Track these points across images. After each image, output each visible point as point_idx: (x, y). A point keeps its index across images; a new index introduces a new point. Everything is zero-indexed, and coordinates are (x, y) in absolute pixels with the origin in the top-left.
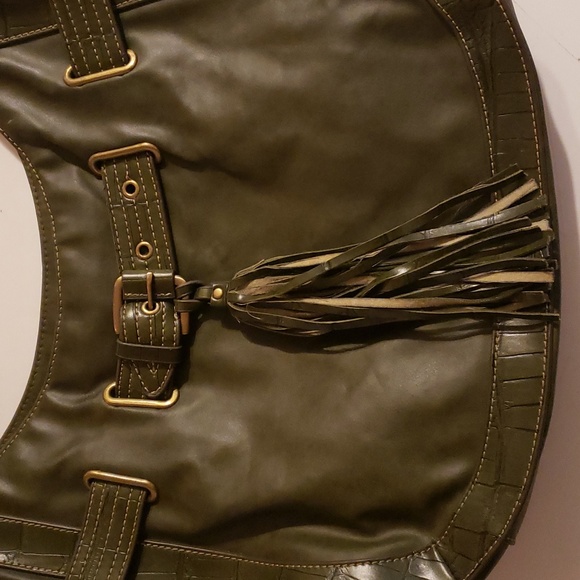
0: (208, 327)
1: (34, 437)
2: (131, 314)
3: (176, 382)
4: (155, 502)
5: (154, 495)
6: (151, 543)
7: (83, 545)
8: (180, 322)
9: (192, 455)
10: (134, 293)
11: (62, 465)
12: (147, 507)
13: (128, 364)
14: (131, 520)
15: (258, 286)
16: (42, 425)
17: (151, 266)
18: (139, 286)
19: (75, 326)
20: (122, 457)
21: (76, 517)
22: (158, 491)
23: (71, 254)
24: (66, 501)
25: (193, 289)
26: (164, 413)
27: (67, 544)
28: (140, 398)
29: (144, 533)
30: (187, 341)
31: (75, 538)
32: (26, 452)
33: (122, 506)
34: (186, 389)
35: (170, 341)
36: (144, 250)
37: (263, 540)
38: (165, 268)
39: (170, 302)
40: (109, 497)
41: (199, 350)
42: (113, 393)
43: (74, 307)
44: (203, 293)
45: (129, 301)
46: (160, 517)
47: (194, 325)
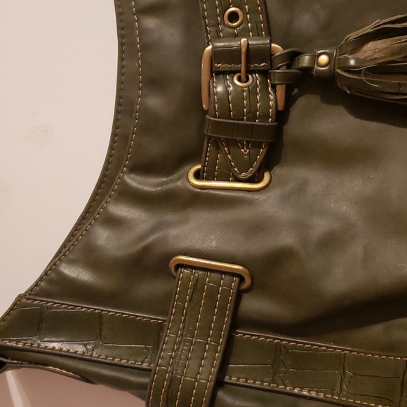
0: (304, 102)
1: (113, 222)
2: (220, 89)
3: (268, 165)
4: (248, 290)
5: (248, 282)
6: (240, 333)
7: (169, 336)
8: (276, 98)
9: (287, 239)
10: (226, 62)
11: (146, 249)
12: (240, 294)
13: (217, 143)
14: (222, 309)
15: (374, 50)
16: (121, 210)
17: (244, 33)
18: (233, 55)
19: (155, 102)
20: (212, 243)
21: (161, 305)
22: (252, 278)
23: (151, 23)
24: (150, 288)
25: (292, 57)
26: (256, 196)
27: (151, 335)
28: (227, 180)
29: (237, 322)
30: (282, 116)
31: (160, 327)
32: (103, 237)
33: (212, 294)
34: (277, 171)
35: (265, 116)
36: (233, 17)
37: (376, 331)
38: (259, 35)
39: (265, 74)
40: (198, 286)
41: (293, 128)
42: (198, 175)
43: (155, 82)
44: (305, 60)
45: (224, 73)
46: (254, 305)
47: (290, 100)
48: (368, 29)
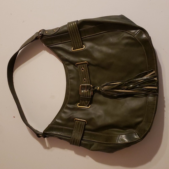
0: (96, 94)
1: (65, 112)
2: (83, 91)
3: (90, 104)
4: (87, 124)
5: (87, 123)
6: (85, 131)
7: (74, 131)
8: (91, 93)
9: (93, 116)
10: (83, 88)
11: (70, 117)
12: (85, 125)
13: (82, 100)
14: (82, 127)
15: (106, 87)
16: (66, 110)
17: (86, 83)
18: (84, 86)
19: (72, 93)
20: (81, 116)
21: (73, 126)
22: (87, 122)
23: (72, 80)
24: (71, 124)
25: (94, 87)
26: (88, 109)
27: (71, 132)
28: (84, 106)
29: (85, 129)
30: (92, 96)
31: (72, 130)
32: (63, 115)
33: (81, 125)
34: (92, 105)
35: (90, 96)
36: (85, 80)
37: (106, 131)
38: (89, 83)
39: (90, 89)
40: (79, 123)
41: (94, 98)
42: (79, 105)
43: (72, 90)
44: (96, 88)
45: (83, 89)
46: (88, 127)
47: (94, 93)
48: (105, 84)
